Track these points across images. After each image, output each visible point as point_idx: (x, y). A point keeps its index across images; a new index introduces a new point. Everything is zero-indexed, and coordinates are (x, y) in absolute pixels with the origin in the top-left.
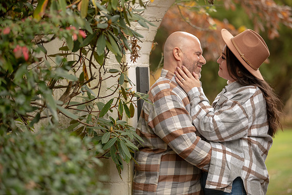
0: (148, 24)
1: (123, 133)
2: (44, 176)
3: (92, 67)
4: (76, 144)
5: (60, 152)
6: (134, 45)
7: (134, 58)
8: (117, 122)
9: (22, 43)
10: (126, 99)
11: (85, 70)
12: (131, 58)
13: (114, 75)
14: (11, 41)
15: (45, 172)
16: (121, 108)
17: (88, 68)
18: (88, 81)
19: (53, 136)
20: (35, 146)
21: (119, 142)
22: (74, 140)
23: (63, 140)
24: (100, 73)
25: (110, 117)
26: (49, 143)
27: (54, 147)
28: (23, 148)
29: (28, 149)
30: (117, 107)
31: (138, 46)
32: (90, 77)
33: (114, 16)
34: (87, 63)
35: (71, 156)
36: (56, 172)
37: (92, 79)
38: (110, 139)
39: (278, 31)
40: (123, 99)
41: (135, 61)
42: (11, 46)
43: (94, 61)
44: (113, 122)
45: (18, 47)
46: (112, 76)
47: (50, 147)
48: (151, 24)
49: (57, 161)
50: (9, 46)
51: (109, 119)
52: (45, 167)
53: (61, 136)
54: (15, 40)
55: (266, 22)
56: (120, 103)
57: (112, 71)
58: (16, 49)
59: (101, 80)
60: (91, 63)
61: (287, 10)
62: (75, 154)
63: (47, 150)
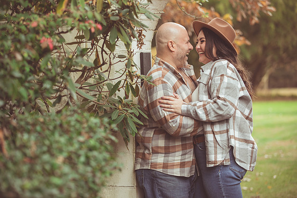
1: (130, 111)
2: (71, 152)
3: (104, 54)
4: (96, 124)
5: (83, 131)
6: (140, 35)
7: (140, 45)
8: (124, 101)
9: (47, 35)
10: (132, 81)
11: (97, 55)
12: (137, 45)
13: (122, 60)
14: (37, 33)
16: (127, 88)
18: (101, 66)
19: (76, 116)
20: (61, 125)
21: (127, 119)
22: (94, 121)
23: (84, 120)
24: (110, 58)
25: (118, 97)
26: (72, 123)
27: (78, 126)
28: (51, 127)
29: (55, 128)
30: (124, 88)
31: (143, 35)
32: (102, 63)
33: (125, 10)
34: (100, 50)
35: (92, 134)
36: (80, 148)
38: (119, 115)
39: (258, 18)
40: (129, 80)
41: (140, 48)
42: (38, 38)
43: (105, 48)
44: (120, 101)
45: (44, 38)
47: (74, 126)
48: (155, 16)
52: (71, 145)
54: (41, 33)
56: (127, 84)
57: (120, 57)
58: (42, 41)
59: (110, 64)
60: (103, 50)
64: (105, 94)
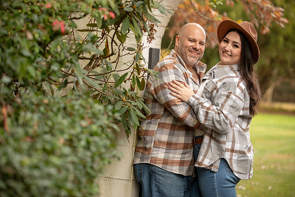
0: (166, 12)
1: (134, 103)
2: (72, 135)
3: (114, 44)
4: (99, 111)
5: (86, 116)
6: (152, 29)
7: (150, 39)
8: (129, 93)
9: (60, 18)
10: (139, 74)
11: (107, 45)
12: (148, 39)
13: (131, 52)
14: (50, 15)
15: (73, 132)
16: (134, 81)
17: (110, 45)
18: (109, 56)
19: (80, 101)
20: (65, 108)
21: (130, 111)
22: (98, 107)
23: (88, 106)
24: (119, 50)
25: (123, 88)
26: (77, 107)
27: (81, 111)
28: (55, 109)
29: (59, 110)
30: (131, 81)
31: (154, 30)
32: (110, 53)
33: (139, 2)
34: (110, 40)
35: (94, 120)
36: (82, 133)
37: (112, 54)
38: (122, 107)
39: (270, 28)
40: (136, 73)
41: (150, 42)
42: (51, 20)
43: (116, 39)
44: (125, 93)
45: (56, 21)
46: (129, 53)
47: (78, 110)
48: (168, 12)
49: (84, 123)
50: (48, 19)
51: (122, 89)
52: (73, 128)
53: (88, 102)
54: (54, 15)
55: (260, 19)
56: (133, 77)
57: (130, 49)
58: (54, 23)
59: (119, 56)
60: (113, 40)
61: (280, 11)
62: (98, 119)
63: (75, 113)
64: (111, 84)
